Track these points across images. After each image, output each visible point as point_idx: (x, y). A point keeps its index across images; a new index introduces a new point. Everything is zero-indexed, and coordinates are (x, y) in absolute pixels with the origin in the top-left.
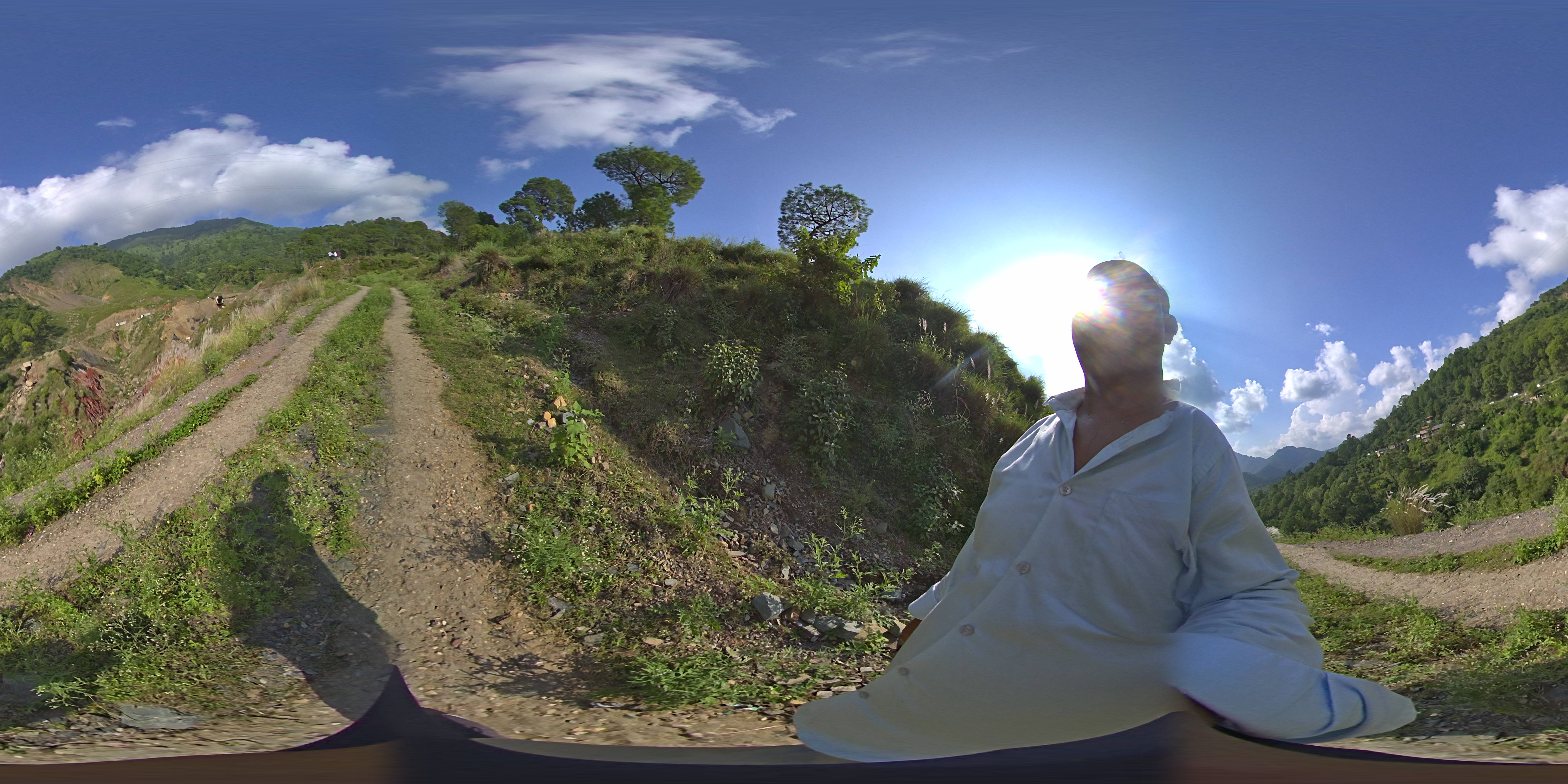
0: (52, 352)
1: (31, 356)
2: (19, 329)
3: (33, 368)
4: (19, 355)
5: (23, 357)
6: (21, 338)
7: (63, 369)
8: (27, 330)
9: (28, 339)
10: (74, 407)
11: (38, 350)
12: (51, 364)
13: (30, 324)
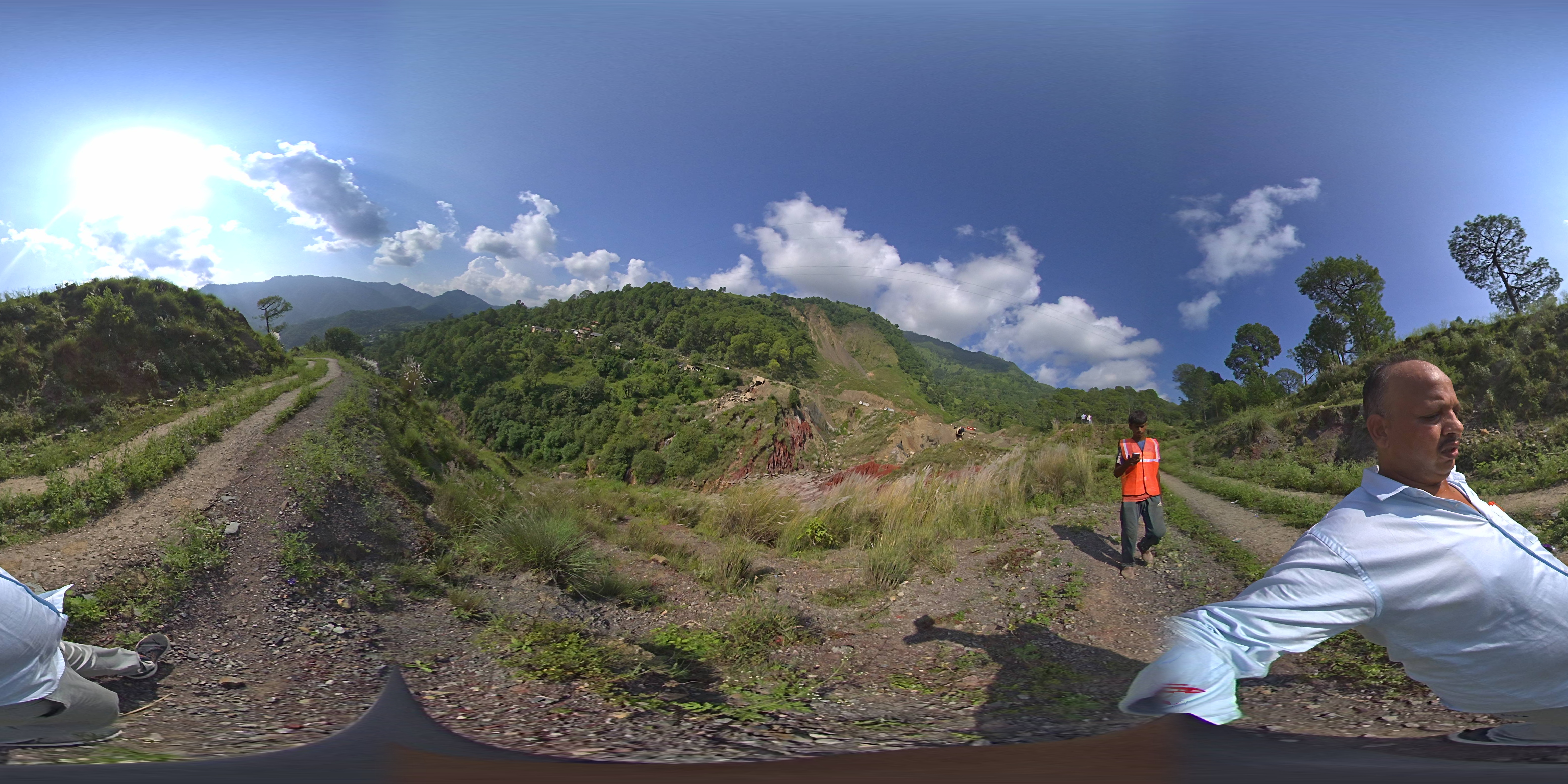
0: (788, 386)
1: (770, 375)
2: (781, 347)
3: (762, 385)
4: (762, 367)
5: (764, 371)
6: (774, 355)
7: (784, 406)
8: (785, 352)
9: (779, 360)
10: (764, 444)
11: (780, 376)
12: (778, 395)
13: (792, 349)
